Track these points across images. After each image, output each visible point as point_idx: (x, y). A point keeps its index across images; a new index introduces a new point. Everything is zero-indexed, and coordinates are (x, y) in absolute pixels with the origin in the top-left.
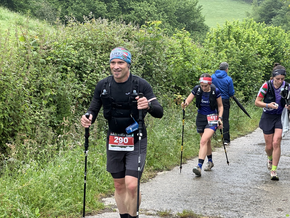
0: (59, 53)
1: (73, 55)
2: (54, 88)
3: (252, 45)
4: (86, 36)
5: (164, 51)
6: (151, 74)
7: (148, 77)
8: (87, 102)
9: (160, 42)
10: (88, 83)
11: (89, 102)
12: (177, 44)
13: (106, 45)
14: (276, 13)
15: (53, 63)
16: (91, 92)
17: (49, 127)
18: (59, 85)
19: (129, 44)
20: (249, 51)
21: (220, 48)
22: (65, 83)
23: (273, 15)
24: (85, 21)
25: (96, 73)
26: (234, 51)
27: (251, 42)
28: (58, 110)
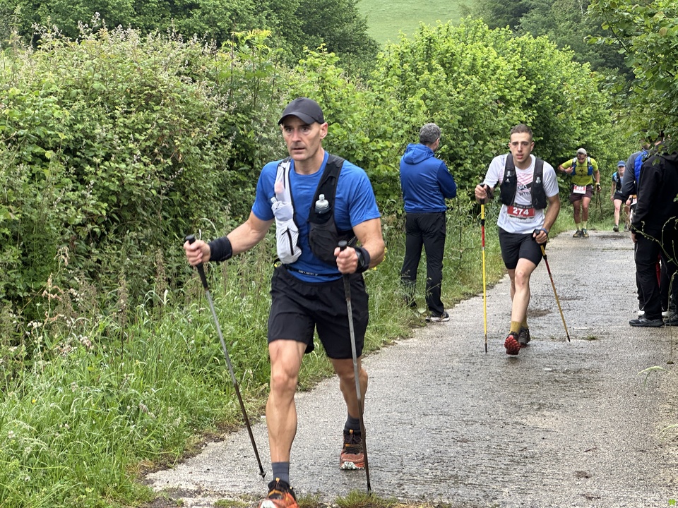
0: (22, 116)
1: (58, 119)
2: (14, 203)
3: (483, 80)
4: (87, 72)
5: (278, 102)
6: (250, 159)
7: (243, 166)
8: (99, 235)
9: (269, 80)
10: (98, 188)
11: (103, 234)
12: (310, 84)
13: (140, 94)
14: (530, 5)
15: (7, 143)
16: (106, 210)
17: (4, 301)
18: (24, 195)
19: (195, 88)
20: (478, 95)
21: (409, 89)
22: (39, 189)
23: (523, 10)
24: (82, 35)
25: (118, 163)
26: (444, 96)
27: (480, 74)
28: (25, 258)
